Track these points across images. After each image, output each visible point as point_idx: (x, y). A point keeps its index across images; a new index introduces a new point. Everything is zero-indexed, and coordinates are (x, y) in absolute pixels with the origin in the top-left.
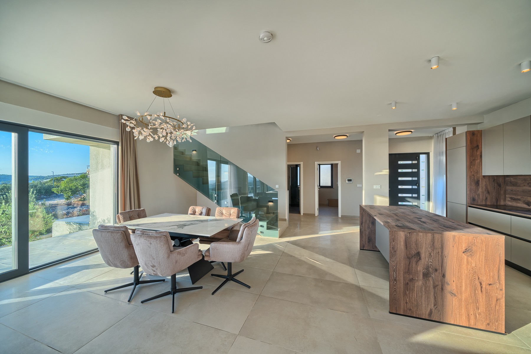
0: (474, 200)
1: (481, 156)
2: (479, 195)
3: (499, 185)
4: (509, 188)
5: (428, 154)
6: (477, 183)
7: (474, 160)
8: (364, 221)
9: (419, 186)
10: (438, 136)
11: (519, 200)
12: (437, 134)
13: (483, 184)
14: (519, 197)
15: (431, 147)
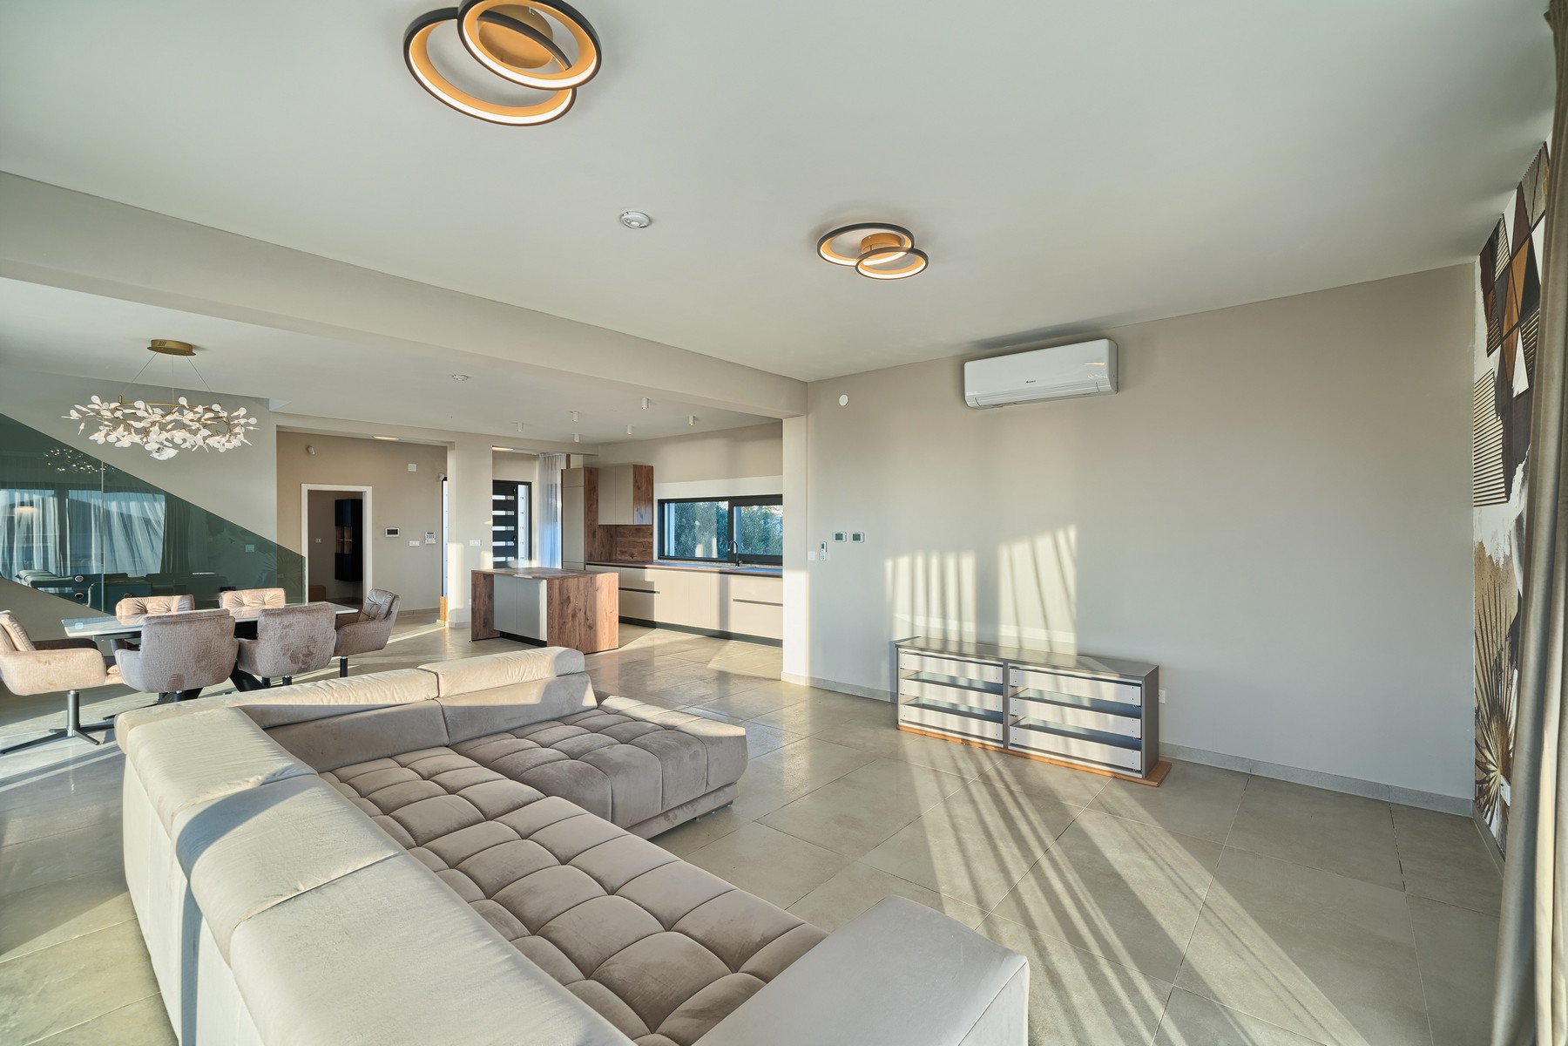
0: (591, 555)
1: (597, 500)
2: (595, 549)
3: (612, 537)
4: (619, 539)
5: (529, 484)
6: (594, 535)
7: (591, 505)
8: (478, 595)
9: (516, 542)
10: (545, 458)
11: (626, 552)
12: (545, 454)
13: (598, 534)
14: (626, 550)
15: (535, 475)
